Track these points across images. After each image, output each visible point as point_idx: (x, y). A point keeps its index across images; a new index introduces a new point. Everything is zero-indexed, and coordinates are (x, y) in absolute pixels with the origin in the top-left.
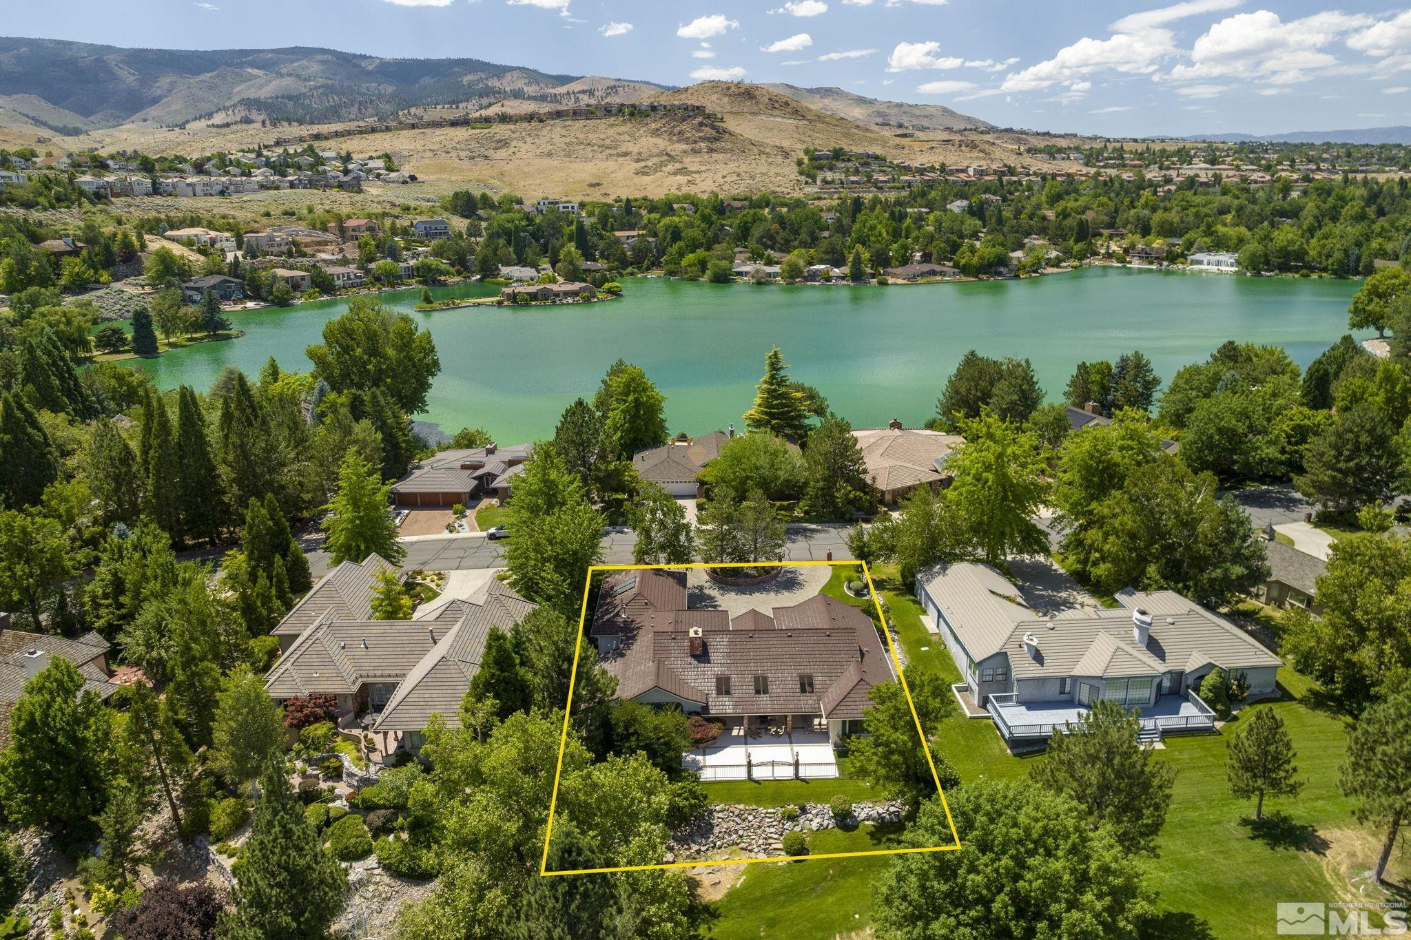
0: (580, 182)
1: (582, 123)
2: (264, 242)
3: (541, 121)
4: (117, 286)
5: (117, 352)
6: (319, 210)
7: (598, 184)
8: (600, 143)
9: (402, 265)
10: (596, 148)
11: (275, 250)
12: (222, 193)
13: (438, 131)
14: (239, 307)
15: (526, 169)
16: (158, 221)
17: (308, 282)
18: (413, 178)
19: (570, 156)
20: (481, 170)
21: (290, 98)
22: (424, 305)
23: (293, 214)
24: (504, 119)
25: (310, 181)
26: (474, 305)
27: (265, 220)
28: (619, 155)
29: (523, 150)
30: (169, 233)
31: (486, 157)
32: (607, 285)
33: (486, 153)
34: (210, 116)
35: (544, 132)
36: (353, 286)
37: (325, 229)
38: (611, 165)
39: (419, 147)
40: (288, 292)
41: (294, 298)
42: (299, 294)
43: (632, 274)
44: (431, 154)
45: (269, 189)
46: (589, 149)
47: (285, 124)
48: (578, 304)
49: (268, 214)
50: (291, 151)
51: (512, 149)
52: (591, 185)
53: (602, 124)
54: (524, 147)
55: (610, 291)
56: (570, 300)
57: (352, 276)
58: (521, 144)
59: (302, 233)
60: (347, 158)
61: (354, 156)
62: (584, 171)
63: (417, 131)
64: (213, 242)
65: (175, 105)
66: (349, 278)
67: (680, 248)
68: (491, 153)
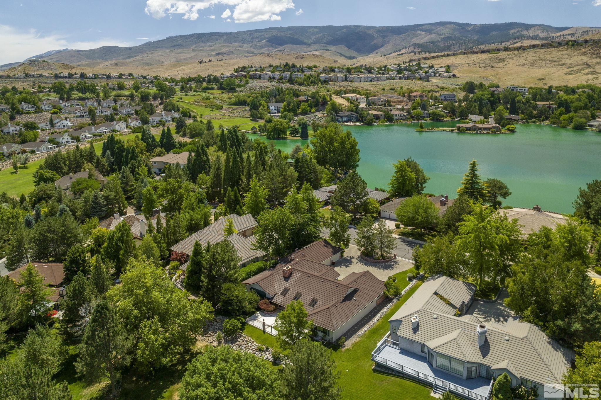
0: (534, 78)
1: (545, 50)
2: (376, 100)
3: (524, 50)
4: (317, 113)
5: (295, 136)
6: (405, 89)
7: (543, 79)
8: (551, 59)
9: (425, 112)
10: (548, 62)
11: (380, 103)
12: (371, 81)
13: (474, 55)
14: (353, 124)
15: (509, 72)
16: (341, 90)
17: (383, 116)
18: (454, 76)
19: (533, 66)
20: (489, 72)
21: (432, 42)
22: (420, 129)
23: (393, 89)
24: (506, 49)
25: (408, 77)
26: (441, 131)
27: (382, 92)
28: (559, 65)
29: (511, 63)
30: (343, 95)
31: (492, 67)
32: (508, 126)
33: (493, 65)
34: (400, 50)
35: (524, 55)
36: (402, 119)
37: (404, 96)
38: (554, 70)
39: (463, 62)
40: (372, 120)
41: (375, 122)
42: (377, 121)
43: (534, 122)
44: (467, 65)
45: (390, 79)
46: (544, 62)
47: (423, 53)
48: (489, 134)
49: (384, 89)
50: (411, 64)
51: (505, 63)
52: (540, 79)
53: (554, 50)
54: (512, 62)
55: (509, 130)
56: (485, 132)
57: (402, 115)
58: (511, 60)
59: (394, 97)
60: (432, 67)
61: (435, 66)
62: (538, 73)
63: (465, 55)
64: (357, 99)
65: (388, 47)
66: (401, 116)
67: (561, 111)
68: (495, 65)
